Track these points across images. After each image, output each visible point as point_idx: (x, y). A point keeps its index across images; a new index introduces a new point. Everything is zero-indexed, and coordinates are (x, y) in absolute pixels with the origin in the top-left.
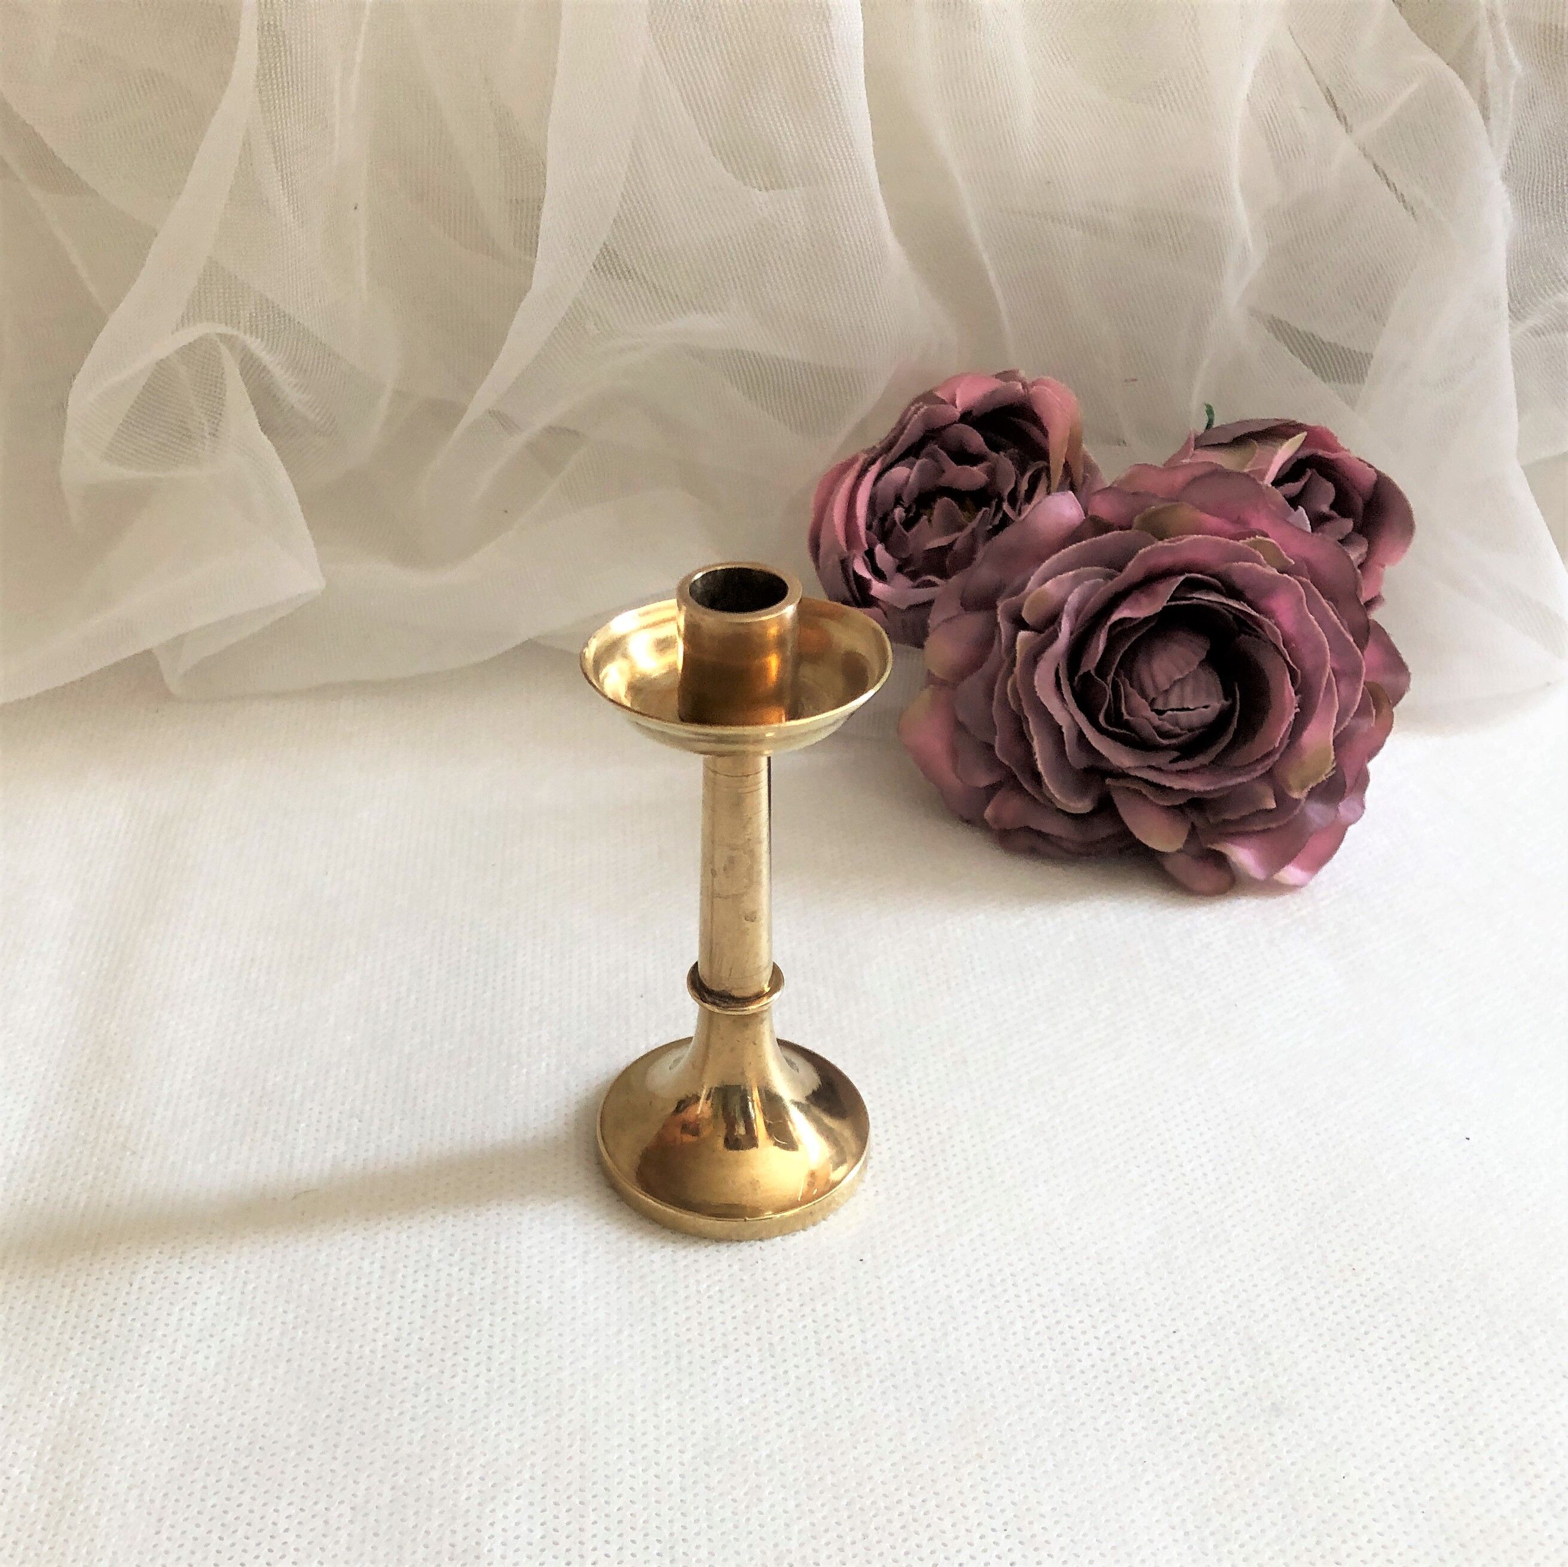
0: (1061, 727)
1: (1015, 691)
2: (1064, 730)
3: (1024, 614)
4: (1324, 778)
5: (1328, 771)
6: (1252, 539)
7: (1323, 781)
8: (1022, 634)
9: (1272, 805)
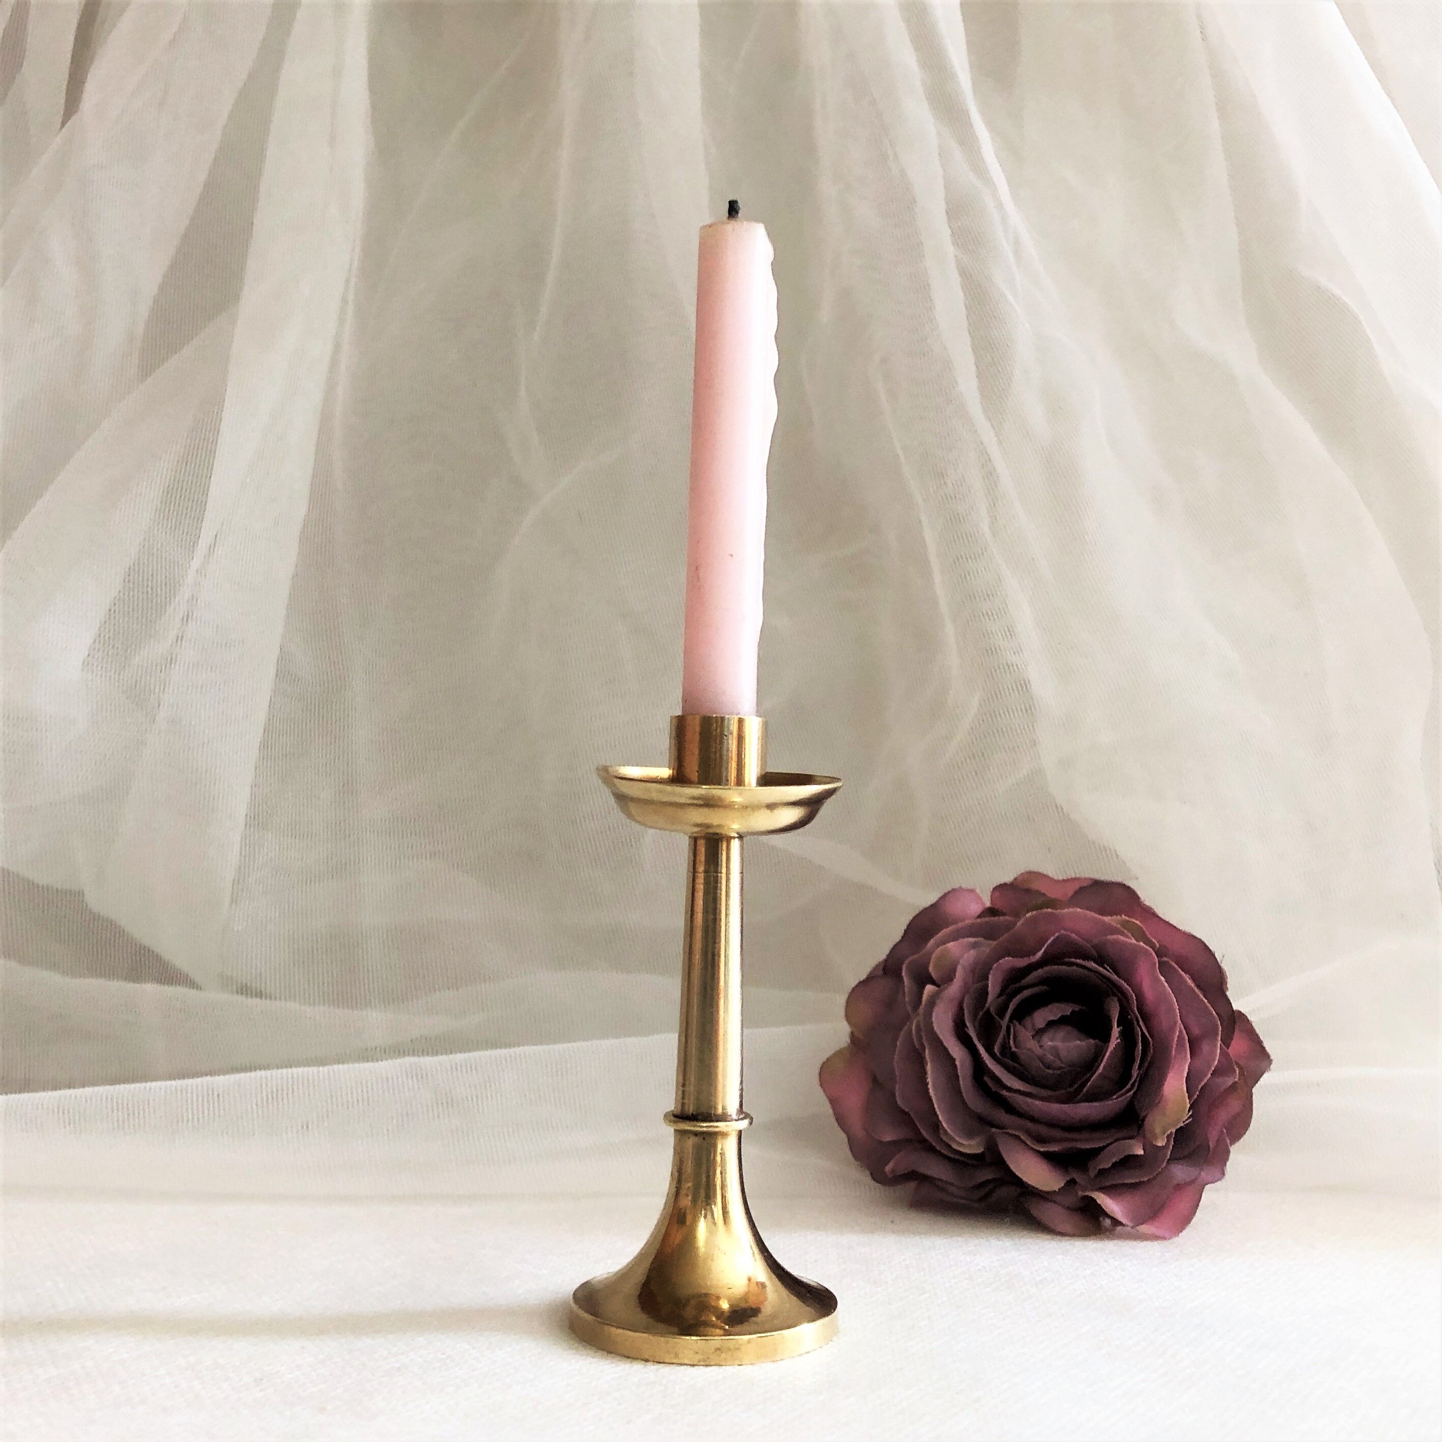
0: (954, 1060)
1: (919, 1029)
2: (957, 1063)
3: (931, 969)
4: (1182, 1125)
5: (1185, 1117)
6: (1119, 917)
7: (1181, 1127)
8: (929, 988)
9: (1141, 1152)
